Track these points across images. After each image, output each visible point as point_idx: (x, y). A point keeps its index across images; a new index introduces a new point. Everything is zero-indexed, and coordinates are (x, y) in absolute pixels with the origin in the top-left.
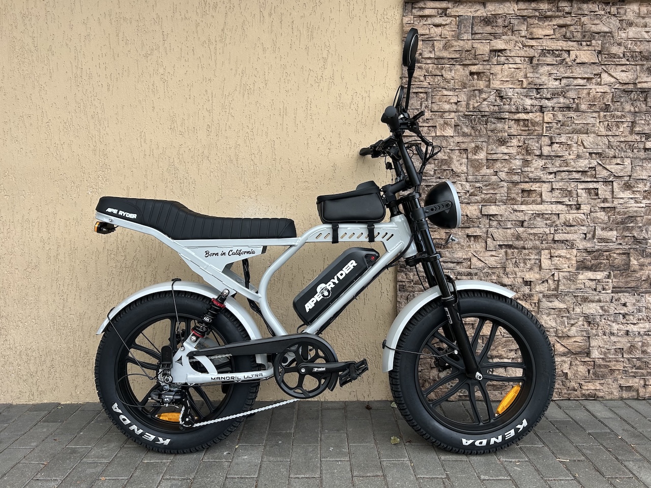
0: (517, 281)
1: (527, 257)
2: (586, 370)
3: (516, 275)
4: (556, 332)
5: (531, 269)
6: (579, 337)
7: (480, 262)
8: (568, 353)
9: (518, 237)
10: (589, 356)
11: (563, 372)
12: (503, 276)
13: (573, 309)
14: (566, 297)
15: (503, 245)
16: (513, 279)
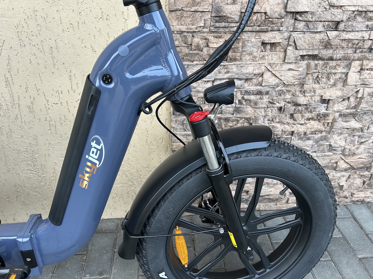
0: (314, 100)
1: (333, 71)
2: (362, 181)
3: (315, 92)
4: (343, 151)
5: (334, 85)
6: (365, 154)
7: (274, 78)
8: (349, 169)
9: (327, 45)
10: (368, 170)
11: (339, 185)
12: (300, 95)
13: (368, 128)
14: (365, 116)
15: (306, 55)
16: (309, 98)
